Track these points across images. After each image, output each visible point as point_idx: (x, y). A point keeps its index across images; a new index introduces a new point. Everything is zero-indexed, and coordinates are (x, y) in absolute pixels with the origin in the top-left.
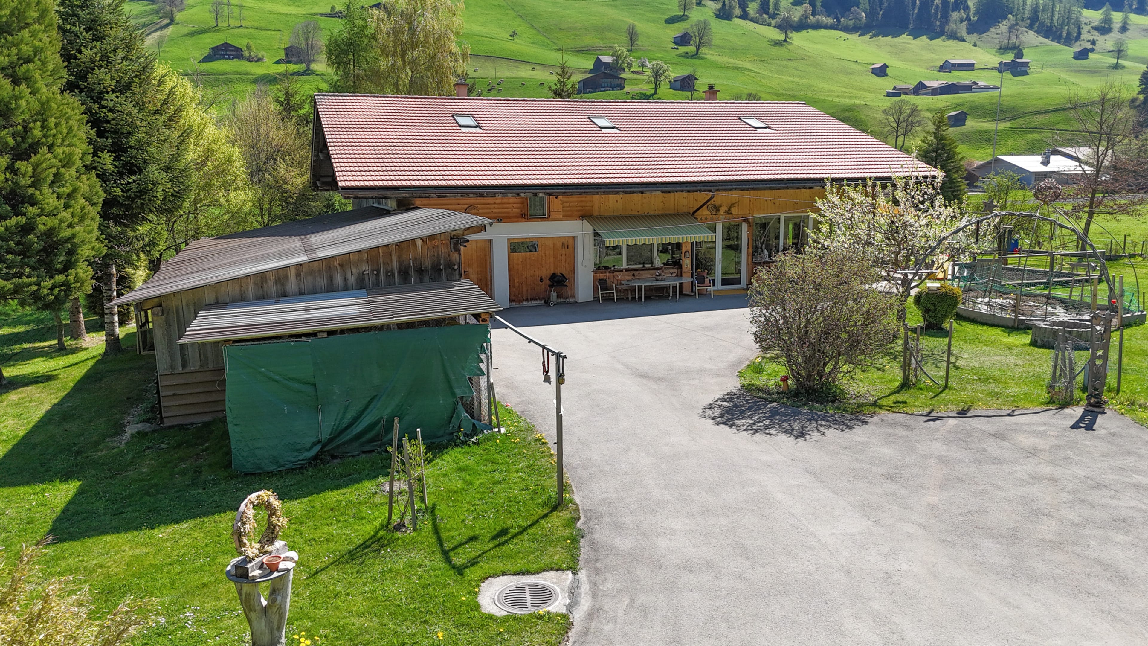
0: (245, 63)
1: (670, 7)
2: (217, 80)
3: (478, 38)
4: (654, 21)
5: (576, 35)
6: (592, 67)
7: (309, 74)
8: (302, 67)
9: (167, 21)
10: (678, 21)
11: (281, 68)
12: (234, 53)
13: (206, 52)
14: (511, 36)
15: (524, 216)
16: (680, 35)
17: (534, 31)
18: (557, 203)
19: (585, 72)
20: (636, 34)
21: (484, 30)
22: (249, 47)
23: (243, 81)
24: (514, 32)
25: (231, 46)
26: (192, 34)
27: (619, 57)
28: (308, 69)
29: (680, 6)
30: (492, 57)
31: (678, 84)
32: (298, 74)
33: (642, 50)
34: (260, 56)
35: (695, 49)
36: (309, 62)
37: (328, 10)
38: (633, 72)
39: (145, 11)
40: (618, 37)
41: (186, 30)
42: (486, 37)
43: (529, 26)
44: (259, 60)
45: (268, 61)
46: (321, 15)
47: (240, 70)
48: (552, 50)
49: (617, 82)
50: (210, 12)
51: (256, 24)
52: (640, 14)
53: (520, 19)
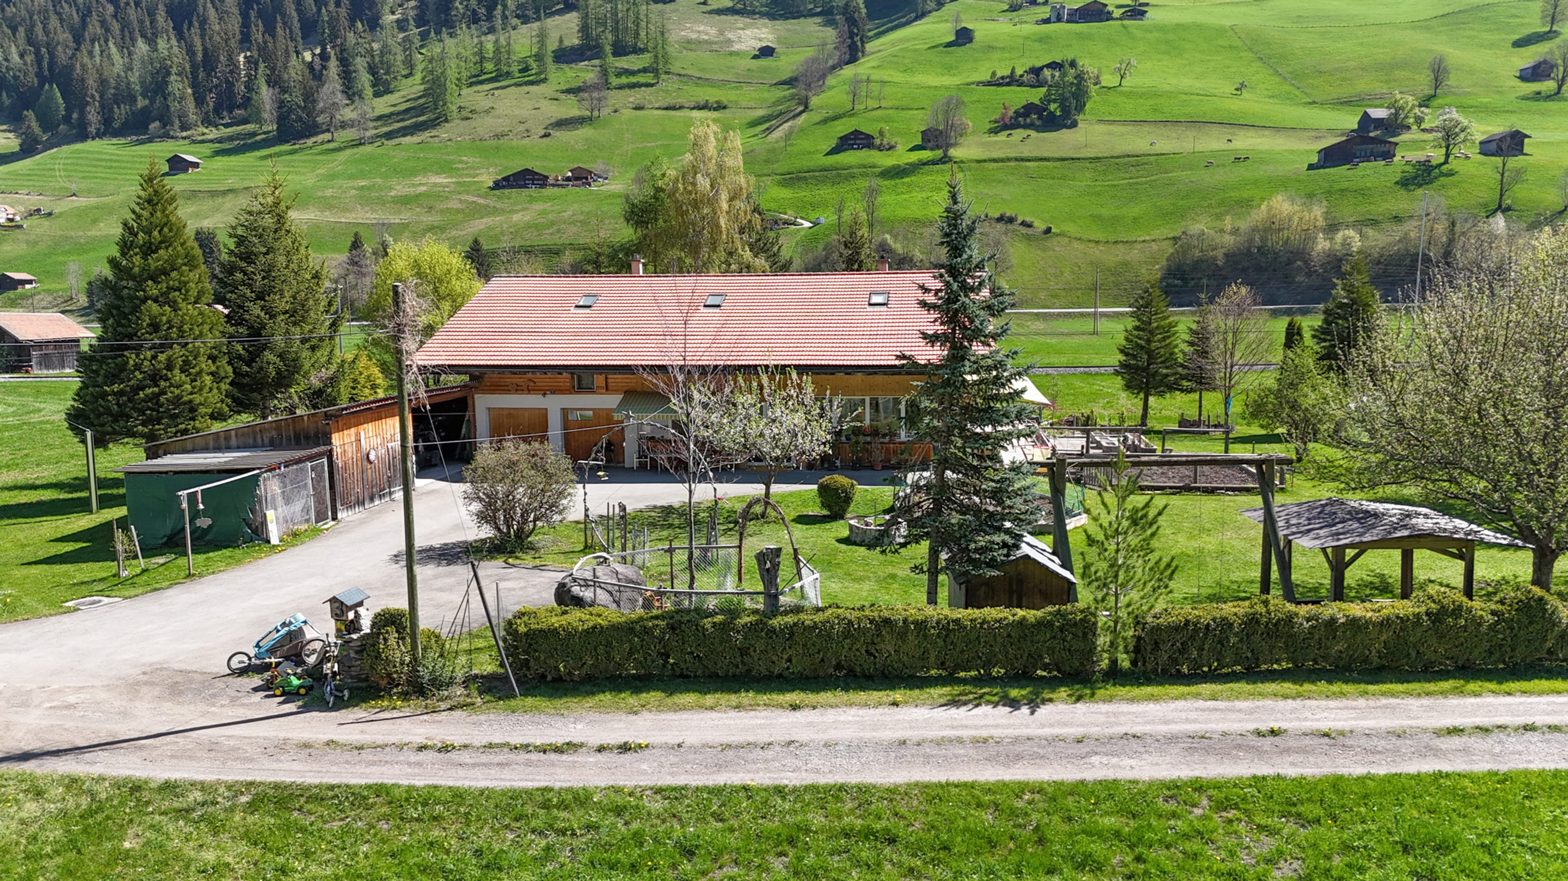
0: (875, 153)
1: (1526, 20)
2: (839, 175)
3: (1184, 97)
4: (1492, 46)
5: (1344, 79)
6: (1356, 127)
7: (945, 163)
8: (939, 153)
9: (801, 108)
10: (1538, 42)
11: (915, 156)
12: (865, 142)
13: (833, 143)
14: (1237, 89)
15: (571, 391)
16: (1532, 64)
17: (1278, 79)
18: (599, 380)
19: (1342, 135)
20: (1446, 71)
21: (1199, 85)
22: (881, 133)
23: (867, 175)
24: (1242, 84)
25: (862, 133)
26: (825, 121)
27: (1398, 110)
28: (945, 156)
29: (1544, 17)
30: (1196, 123)
31: (1493, 146)
32: (934, 162)
33: (1454, 94)
34: (893, 143)
35: (1556, 85)
36: (948, 146)
37: (987, 77)
38: (1423, 130)
39: (785, 97)
40: (1417, 77)
41: (818, 117)
42: (1198, 95)
43: (1271, 71)
44: (891, 148)
45: (901, 148)
46: (978, 84)
47: (866, 162)
48: (1299, 104)
49: (1385, 148)
50: (847, 93)
51: (897, 103)
52: (1467, 37)
53: (1259, 64)
